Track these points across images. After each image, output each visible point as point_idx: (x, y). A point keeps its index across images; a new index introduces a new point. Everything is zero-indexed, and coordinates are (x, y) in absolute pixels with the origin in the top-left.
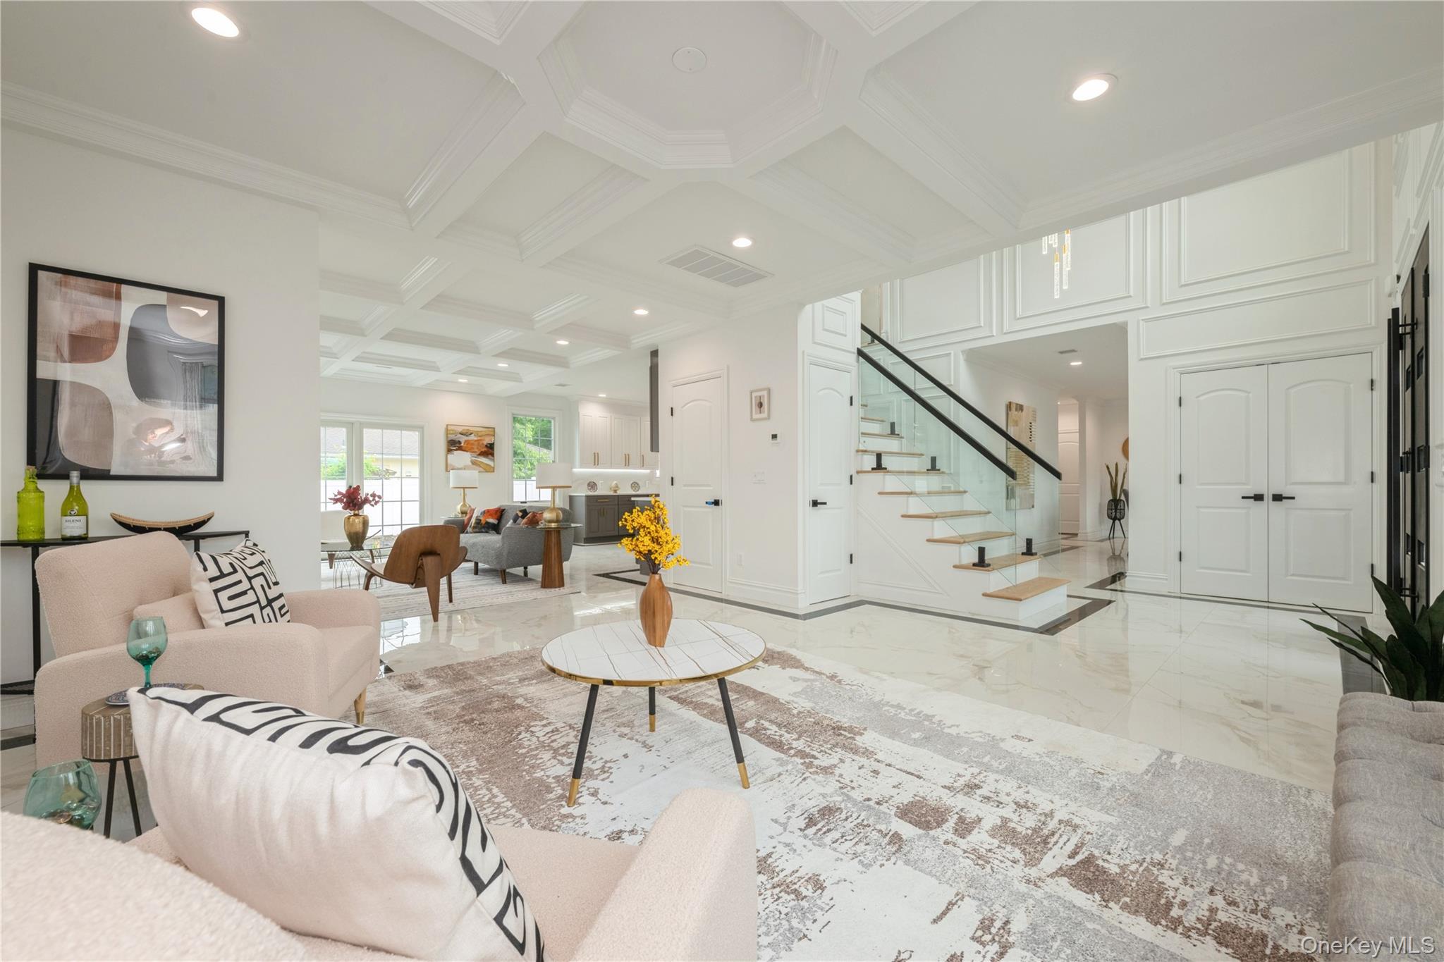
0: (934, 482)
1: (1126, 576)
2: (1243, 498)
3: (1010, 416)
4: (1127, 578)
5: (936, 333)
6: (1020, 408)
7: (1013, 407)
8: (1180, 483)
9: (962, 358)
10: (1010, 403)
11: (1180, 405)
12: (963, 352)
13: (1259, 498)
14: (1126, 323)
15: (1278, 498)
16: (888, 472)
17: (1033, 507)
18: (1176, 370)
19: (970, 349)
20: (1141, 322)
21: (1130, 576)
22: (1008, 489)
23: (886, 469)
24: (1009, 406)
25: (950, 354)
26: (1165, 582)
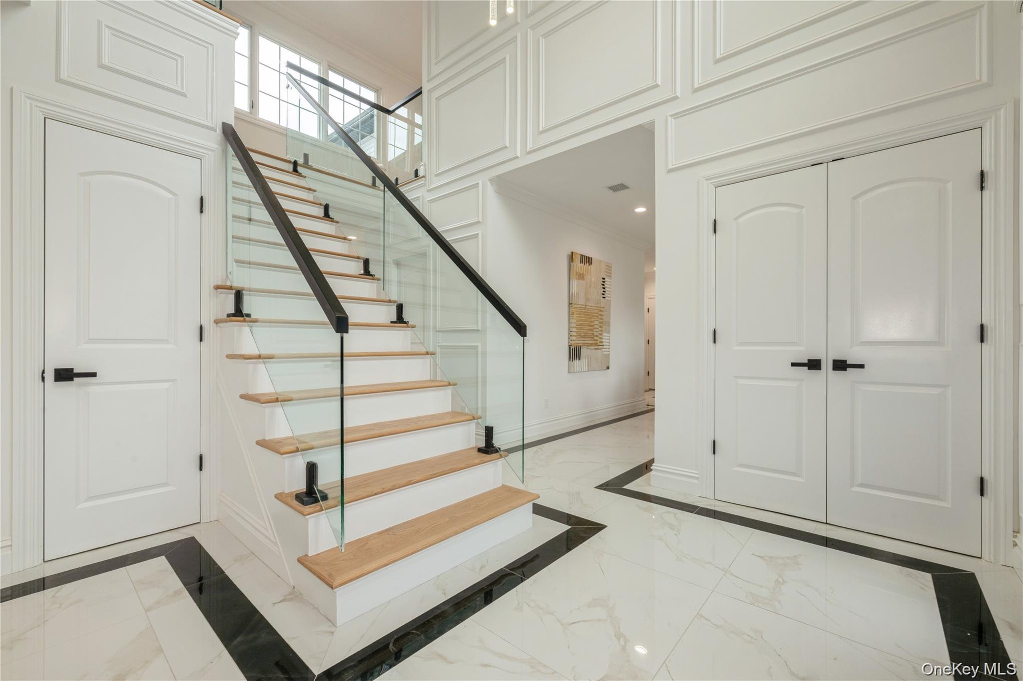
0: (398, 339)
1: (652, 470)
2: (793, 365)
3: (572, 267)
4: (652, 473)
5: (467, 159)
6: (587, 260)
7: (577, 260)
8: (715, 342)
9: (490, 190)
10: (572, 253)
11: (715, 232)
12: (491, 180)
13: (814, 365)
14: (652, 123)
15: (840, 365)
16: (256, 321)
17: (608, 368)
18: (710, 182)
19: (497, 176)
20: (669, 118)
21: (656, 470)
22: (570, 348)
23: (249, 315)
24: (571, 257)
25: (478, 184)
26: (695, 481)
